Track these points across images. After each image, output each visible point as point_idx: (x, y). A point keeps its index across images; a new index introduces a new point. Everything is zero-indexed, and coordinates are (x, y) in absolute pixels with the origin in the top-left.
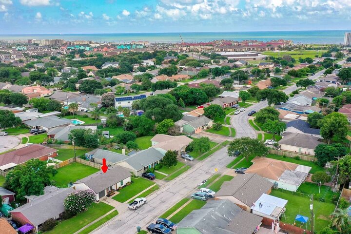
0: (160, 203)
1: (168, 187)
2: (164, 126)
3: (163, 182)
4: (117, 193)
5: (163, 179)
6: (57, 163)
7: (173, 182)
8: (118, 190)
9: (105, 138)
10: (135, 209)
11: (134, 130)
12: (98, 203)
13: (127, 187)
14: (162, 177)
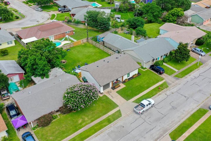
0: (171, 109)
1: (179, 87)
2: (173, 15)
3: (173, 79)
4: (122, 86)
5: (173, 75)
6: (72, 41)
7: (184, 80)
8: (124, 82)
9: (117, 21)
10: (141, 114)
11: (144, 16)
12: (101, 96)
13: (133, 80)
14: (171, 73)
